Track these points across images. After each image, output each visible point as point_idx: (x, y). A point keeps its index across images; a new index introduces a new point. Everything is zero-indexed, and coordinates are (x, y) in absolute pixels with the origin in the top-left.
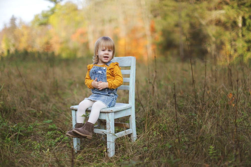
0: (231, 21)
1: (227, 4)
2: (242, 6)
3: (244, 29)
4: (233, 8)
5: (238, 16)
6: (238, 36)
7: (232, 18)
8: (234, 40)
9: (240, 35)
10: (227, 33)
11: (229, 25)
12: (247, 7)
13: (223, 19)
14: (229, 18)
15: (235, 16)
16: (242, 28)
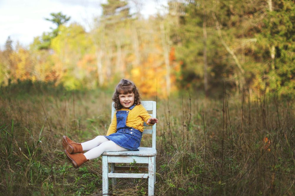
0: (262, 51)
1: (258, 31)
2: (276, 35)
3: (278, 60)
4: (265, 36)
5: (271, 46)
6: (270, 69)
7: (264, 47)
8: (266, 73)
9: (273, 67)
10: (259, 65)
11: (260, 55)
12: (281, 36)
13: (254, 48)
14: (261, 48)
15: (268, 46)
16: (275, 60)
